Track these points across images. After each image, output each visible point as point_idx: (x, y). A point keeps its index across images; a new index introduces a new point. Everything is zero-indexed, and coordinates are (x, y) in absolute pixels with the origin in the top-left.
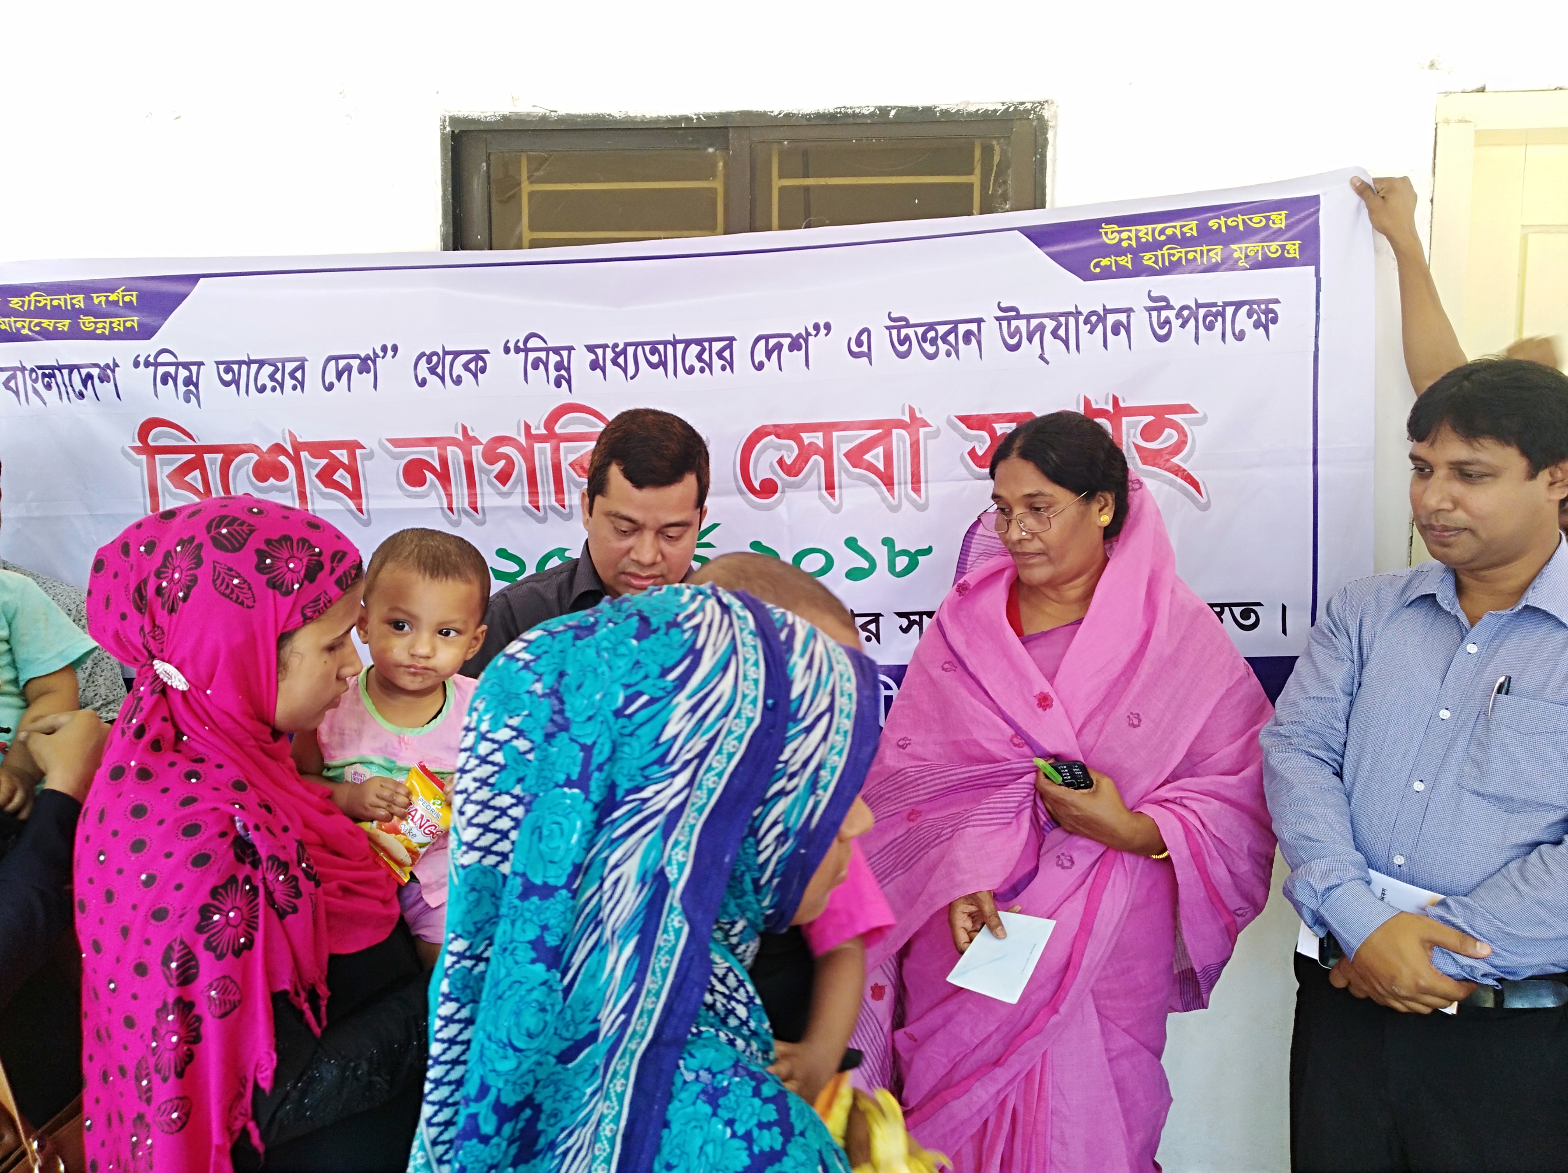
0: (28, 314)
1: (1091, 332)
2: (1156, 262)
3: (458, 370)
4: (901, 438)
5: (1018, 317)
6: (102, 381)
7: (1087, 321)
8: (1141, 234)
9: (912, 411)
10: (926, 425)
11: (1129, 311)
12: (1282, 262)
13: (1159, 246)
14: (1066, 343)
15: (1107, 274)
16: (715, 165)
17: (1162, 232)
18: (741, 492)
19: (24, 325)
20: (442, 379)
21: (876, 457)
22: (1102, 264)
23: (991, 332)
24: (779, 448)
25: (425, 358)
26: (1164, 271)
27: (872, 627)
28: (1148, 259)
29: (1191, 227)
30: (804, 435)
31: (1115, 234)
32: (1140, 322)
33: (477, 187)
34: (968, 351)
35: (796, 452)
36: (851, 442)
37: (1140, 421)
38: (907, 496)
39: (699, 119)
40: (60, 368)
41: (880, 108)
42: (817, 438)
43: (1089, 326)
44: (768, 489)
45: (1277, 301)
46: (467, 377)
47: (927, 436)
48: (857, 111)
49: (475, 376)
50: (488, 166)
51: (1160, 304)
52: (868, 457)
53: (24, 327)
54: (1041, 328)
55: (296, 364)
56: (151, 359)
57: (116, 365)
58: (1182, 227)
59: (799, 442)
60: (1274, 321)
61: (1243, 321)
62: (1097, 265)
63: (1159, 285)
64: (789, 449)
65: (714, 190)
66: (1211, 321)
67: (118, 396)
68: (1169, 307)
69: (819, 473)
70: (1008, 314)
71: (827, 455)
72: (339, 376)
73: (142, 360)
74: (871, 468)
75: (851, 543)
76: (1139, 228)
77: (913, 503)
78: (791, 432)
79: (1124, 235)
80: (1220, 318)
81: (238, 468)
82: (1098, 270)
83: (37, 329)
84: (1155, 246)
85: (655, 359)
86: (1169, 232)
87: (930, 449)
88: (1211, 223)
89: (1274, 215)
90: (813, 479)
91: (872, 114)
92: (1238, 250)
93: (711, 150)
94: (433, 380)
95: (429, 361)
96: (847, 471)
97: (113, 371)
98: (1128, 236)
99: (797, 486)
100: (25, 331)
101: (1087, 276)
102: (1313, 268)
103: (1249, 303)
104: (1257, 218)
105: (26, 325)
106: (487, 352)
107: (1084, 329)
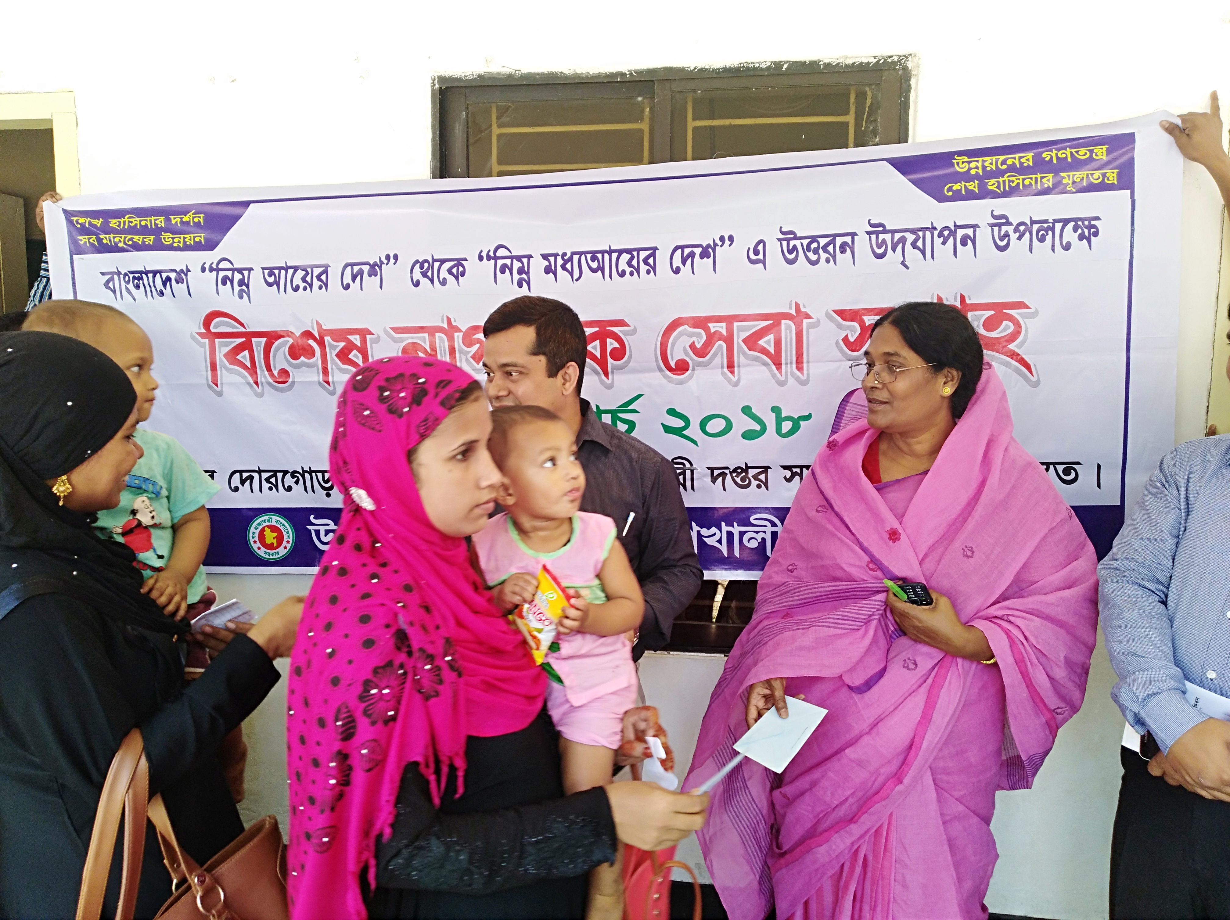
0: (123, 232)
1: (944, 243)
2: (998, 187)
3: (444, 274)
4: (788, 328)
5: (885, 231)
6: (178, 282)
7: (940, 235)
8: (986, 164)
9: (797, 306)
10: (808, 317)
11: (975, 227)
12: (1103, 187)
13: (1002, 173)
14: (923, 252)
15: (957, 197)
16: (643, 111)
17: (1004, 162)
18: (660, 370)
19: (120, 240)
20: (432, 281)
21: (768, 342)
22: (954, 188)
23: (862, 244)
24: (690, 335)
25: (418, 265)
26: (1005, 194)
27: (762, 477)
28: (992, 184)
29: (1028, 158)
30: (710, 325)
31: (965, 164)
32: (984, 236)
33: (458, 131)
34: (844, 259)
35: (704, 338)
36: (748, 330)
37: (983, 315)
38: (793, 374)
39: (631, 74)
40: (146, 272)
41: (775, 63)
42: (722, 327)
43: (942, 239)
44: (682, 367)
45: (1098, 218)
46: (451, 279)
47: (810, 326)
48: (757, 65)
49: (457, 278)
50: (467, 115)
51: (1001, 220)
52: (761, 342)
53: (120, 241)
54: (903, 240)
55: (321, 269)
56: (214, 266)
57: (188, 270)
58: (1020, 158)
59: (707, 330)
60: (1096, 234)
61: (1069, 235)
62: (950, 189)
63: (1001, 205)
64: (699, 335)
65: (641, 131)
66: (1043, 235)
67: (190, 294)
68: (1008, 223)
69: (722, 355)
70: (877, 229)
71: (729, 340)
72: (354, 279)
73: (207, 266)
74: (764, 351)
75: (747, 410)
76: (985, 159)
77: (797, 379)
78: (700, 323)
79: (973, 165)
80: (1050, 232)
81: (277, 349)
82: (950, 194)
83: (130, 243)
84: (998, 173)
85: (594, 265)
86: (1009, 162)
87: (811, 336)
88: (1044, 155)
89: (1097, 149)
90: (717, 360)
91: (769, 68)
92: (1067, 178)
93: (640, 99)
94: (424, 281)
95: (422, 267)
96: (744, 354)
97: (186, 275)
98: (976, 166)
99: (705, 365)
100: (121, 245)
101: (941, 198)
102: (1129, 191)
103: (1076, 220)
104: (1082, 151)
105: (122, 240)
106: (466, 260)
107: (938, 241)
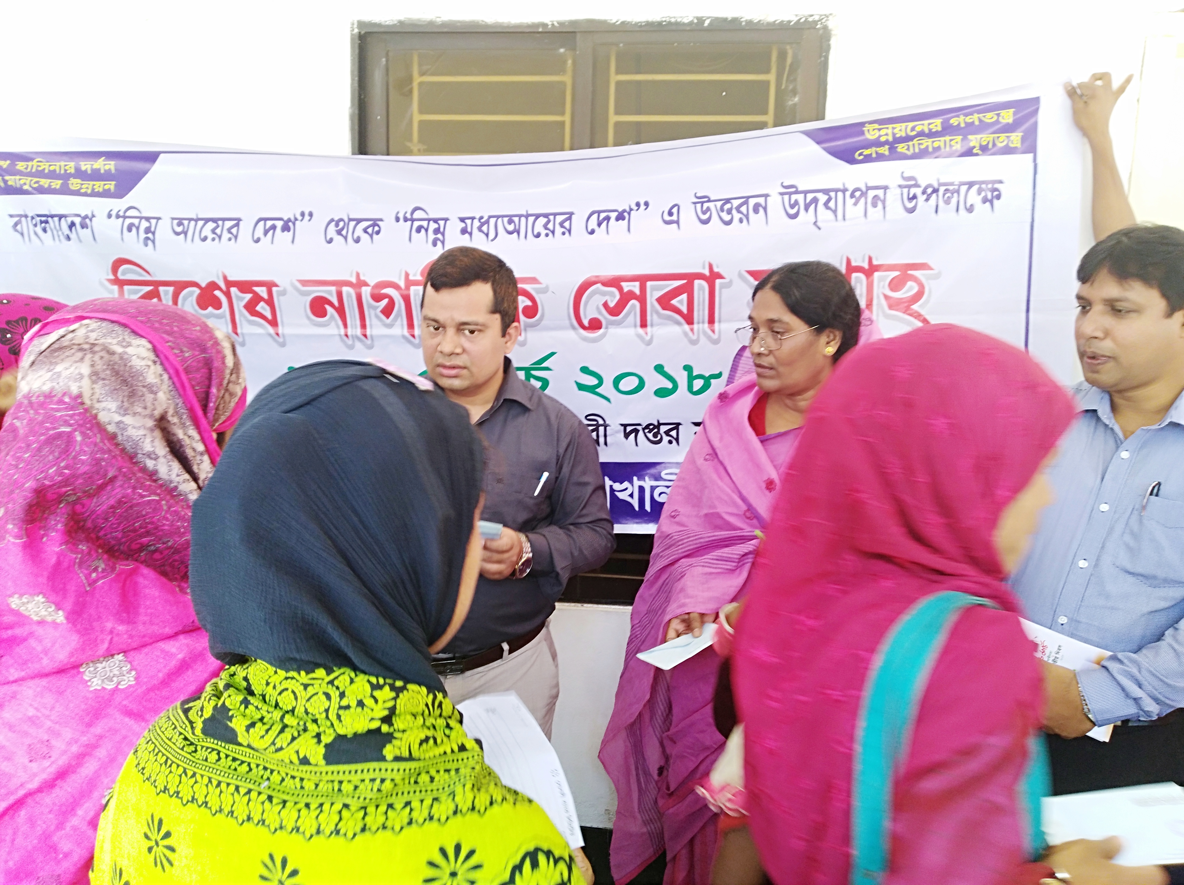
0: (30, 174)
1: (855, 204)
2: (908, 149)
3: (359, 231)
4: (701, 288)
5: (797, 192)
6: (83, 227)
7: (852, 196)
8: (896, 131)
9: (711, 267)
10: (720, 277)
11: (885, 188)
12: (1008, 150)
13: (911, 138)
14: (835, 212)
15: (868, 159)
16: (565, 62)
17: (913, 129)
18: (574, 328)
20: (346, 238)
21: (681, 302)
22: (865, 153)
23: (775, 203)
24: (604, 294)
25: (333, 223)
26: (914, 157)
27: (674, 433)
28: (901, 148)
29: (937, 124)
30: (624, 284)
31: (876, 131)
32: (893, 197)
33: (377, 77)
34: (756, 219)
35: (618, 297)
36: (662, 289)
37: (888, 276)
38: (705, 333)
39: (553, 25)
40: (52, 216)
41: (698, 18)
42: (634, 286)
43: (854, 200)
44: (595, 325)
45: (1001, 182)
46: (365, 237)
47: (722, 287)
48: (679, 20)
49: (371, 236)
50: (387, 61)
51: (910, 182)
52: (674, 302)
53: (25, 184)
54: (815, 200)
55: (233, 222)
56: (121, 213)
57: (93, 216)
58: (929, 124)
59: (620, 289)
60: (998, 197)
61: (974, 198)
62: (860, 155)
63: (910, 167)
64: (612, 295)
65: (563, 84)
66: (948, 197)
67: (94, 239)
68: (917, 186)
69: (635, 314)
70: (790, 190)
71: (642, 299)
72: (266, 233)
73: (114, 213)
74: (678, 311)
75: (659, 369)
76: (894, 126)
77: (709, 338)
78: (614, 282)
79: (883, 132)
80: (955, 195)
81: (185, 299)
83: (36, 185)
84: (907, 139)
85: (511, 228)
86: (918, 129)
87: (722, 295)
88: (952, 121)
89: (1003, 113)
90: (631, 319)
91: (691, 23)
92: (974, 140)
93: (562, 50)
94: (338, 239)
95: (337, 225)
96: (657, 313)
97: (91, 220)
98: (887, 133)
99: (618, 324)
100: (26, 187)
101: (852, 161)
102: (1031, 156)
103: (981, 183)
104: (989, 115)
105: (28, 182)
106: (381, 220)
107: (850, 202)
